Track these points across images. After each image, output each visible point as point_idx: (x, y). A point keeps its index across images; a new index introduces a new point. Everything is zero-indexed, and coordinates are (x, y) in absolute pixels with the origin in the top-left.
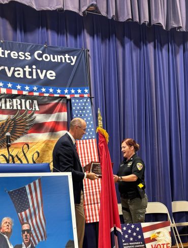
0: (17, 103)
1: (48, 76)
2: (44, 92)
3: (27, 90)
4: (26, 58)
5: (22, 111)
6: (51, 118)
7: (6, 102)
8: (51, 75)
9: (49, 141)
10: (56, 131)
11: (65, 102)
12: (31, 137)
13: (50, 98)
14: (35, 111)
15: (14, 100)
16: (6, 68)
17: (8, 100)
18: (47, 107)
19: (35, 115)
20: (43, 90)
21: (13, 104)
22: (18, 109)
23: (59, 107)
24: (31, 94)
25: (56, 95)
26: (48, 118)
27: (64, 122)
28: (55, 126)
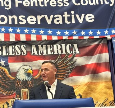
0: (57, 48)
1: (87, 19)
2: (84, 35)
3: (67, 35)
4: (65, 5)
5: (62, 56)
6: (92, 60)
7: (47, 49)
8: (90, 18)
9: (91, 83)
10: (98, 73)
11: (106, 42)
12: (72, 80)
13: (90, 41)
14: (76, 55)
15: (55, 46)
16: (46, 16)
17: (49, 46)
18: (87, 49)
19: (75, 58)
20: (83, 33)
21: (53, 49)
22: (58, 54)
23: (100, 48)
24: (70, 38)
25: (95, 37)
26: (89, 61)
27: (106, 63)
28: (96, 68)
